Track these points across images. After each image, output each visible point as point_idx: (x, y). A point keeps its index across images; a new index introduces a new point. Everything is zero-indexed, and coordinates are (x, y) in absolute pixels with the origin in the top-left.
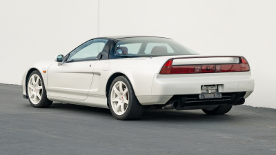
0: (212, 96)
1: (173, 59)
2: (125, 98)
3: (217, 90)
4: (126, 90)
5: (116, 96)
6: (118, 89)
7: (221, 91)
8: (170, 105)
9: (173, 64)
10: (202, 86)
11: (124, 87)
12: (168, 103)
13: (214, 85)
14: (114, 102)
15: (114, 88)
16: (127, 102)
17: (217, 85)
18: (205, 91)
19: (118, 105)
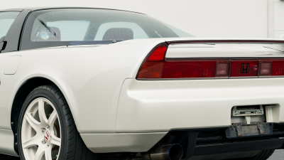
0: (253, 132)
1: (167, 44)
2: (52, 132)
3: (264, 116)
4: (54, 114)
5: (34, 133)
6: (37, 117)
7: (271, 118)
8: (160, 154)
9: (167, 56)
10: (233, 108)
11: (48, 111)
12: (155, 149)
13: (257, 107)
14: (29, 148)
15: (28, 116)
16: (58, 142)
17: (264, 106)
18: (237, 121)
19: (40, 151)
